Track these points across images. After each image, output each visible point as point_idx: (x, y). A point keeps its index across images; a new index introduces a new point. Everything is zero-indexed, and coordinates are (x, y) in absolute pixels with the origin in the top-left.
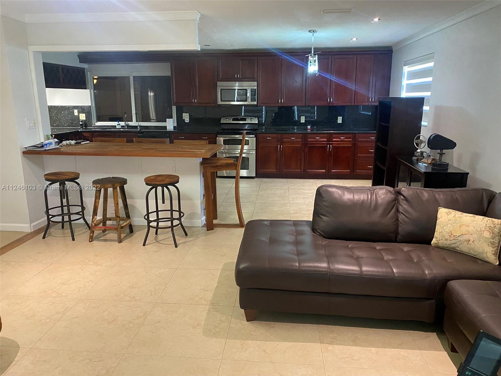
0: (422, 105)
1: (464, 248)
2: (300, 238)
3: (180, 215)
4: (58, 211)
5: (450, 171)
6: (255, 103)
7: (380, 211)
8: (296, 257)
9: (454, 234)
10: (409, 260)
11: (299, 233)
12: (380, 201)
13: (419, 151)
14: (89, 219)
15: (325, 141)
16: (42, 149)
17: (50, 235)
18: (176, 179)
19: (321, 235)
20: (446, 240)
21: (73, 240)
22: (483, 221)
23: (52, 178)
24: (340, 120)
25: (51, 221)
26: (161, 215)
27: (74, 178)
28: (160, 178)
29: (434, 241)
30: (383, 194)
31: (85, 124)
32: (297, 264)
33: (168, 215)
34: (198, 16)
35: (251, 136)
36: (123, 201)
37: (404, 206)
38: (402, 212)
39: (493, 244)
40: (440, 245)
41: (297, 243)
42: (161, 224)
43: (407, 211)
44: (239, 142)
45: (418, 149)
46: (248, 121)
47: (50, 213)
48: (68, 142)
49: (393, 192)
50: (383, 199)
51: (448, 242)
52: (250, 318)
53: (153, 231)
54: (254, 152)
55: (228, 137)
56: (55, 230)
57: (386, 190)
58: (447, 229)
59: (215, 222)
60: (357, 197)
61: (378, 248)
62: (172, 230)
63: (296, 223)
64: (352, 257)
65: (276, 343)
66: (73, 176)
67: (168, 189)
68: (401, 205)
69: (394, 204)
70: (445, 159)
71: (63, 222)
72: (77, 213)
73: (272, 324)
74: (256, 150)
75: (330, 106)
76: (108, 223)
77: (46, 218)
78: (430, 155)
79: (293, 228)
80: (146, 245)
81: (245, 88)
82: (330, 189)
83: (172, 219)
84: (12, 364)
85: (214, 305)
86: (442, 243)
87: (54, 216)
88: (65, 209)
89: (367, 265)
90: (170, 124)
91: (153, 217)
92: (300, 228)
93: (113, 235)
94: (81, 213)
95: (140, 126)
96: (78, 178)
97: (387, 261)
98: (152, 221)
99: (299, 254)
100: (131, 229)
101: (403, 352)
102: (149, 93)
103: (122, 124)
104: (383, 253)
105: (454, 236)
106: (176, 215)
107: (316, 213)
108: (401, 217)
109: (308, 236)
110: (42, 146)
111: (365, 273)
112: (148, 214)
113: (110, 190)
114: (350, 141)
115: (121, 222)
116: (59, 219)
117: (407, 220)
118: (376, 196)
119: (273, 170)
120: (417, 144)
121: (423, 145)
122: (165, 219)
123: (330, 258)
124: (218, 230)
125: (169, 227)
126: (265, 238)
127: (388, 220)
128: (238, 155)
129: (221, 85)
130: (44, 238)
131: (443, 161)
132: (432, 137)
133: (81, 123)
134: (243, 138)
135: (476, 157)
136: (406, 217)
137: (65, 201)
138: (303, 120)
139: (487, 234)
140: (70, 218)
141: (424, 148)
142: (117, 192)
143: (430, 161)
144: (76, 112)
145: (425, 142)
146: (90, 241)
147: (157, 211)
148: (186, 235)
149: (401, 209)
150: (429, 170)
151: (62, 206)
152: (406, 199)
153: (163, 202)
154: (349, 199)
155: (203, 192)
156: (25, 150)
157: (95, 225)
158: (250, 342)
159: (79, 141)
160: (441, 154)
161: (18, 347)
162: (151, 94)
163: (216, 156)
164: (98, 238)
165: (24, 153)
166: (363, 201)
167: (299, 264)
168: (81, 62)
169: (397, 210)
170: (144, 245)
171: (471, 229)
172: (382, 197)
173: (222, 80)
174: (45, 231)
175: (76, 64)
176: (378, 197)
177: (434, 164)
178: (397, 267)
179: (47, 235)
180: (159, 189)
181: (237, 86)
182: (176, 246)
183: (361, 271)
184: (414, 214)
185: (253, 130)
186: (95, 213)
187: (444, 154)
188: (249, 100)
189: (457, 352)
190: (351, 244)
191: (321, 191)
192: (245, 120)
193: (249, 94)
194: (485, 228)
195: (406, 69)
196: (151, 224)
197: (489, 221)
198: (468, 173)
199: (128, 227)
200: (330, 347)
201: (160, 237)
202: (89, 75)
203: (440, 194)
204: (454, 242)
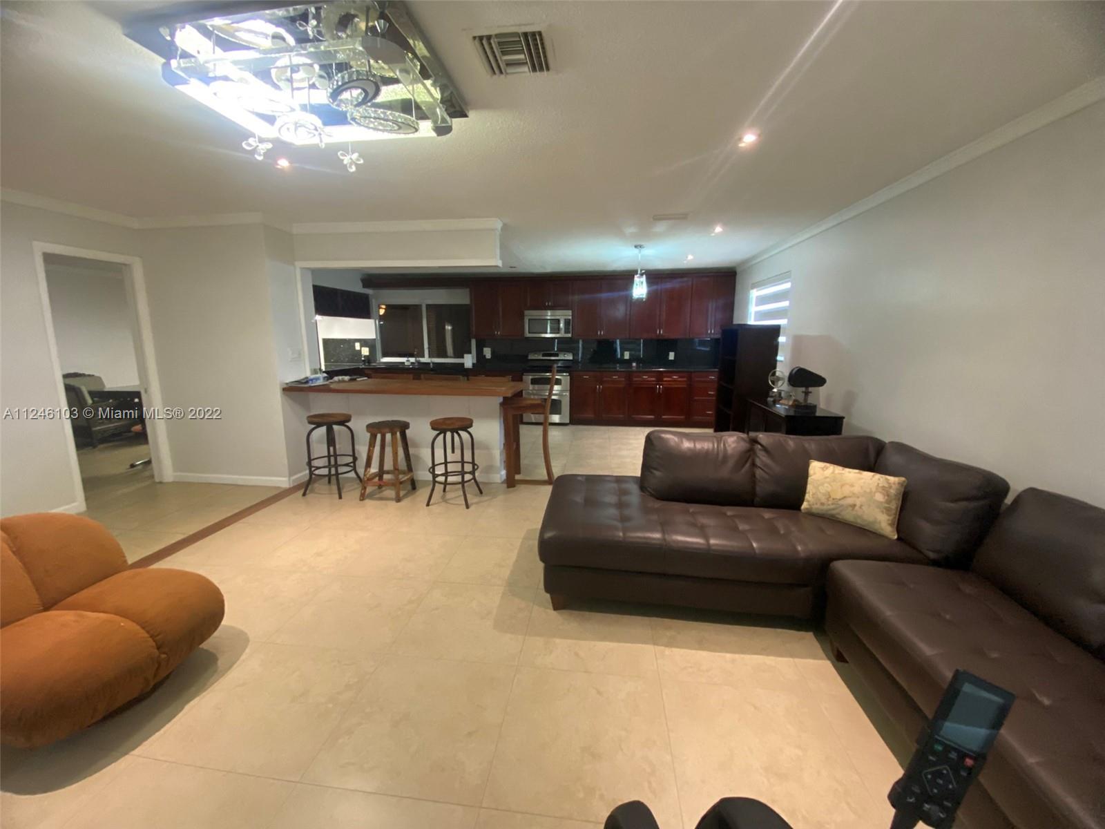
0: (778, 335)
1: (848, 516)
2: (625, 498)
3: (473, 467)
4: (324, 462)
5: (818, 414)
6: (570, 335)
7: (731, 463)
8: (619, 525)
9: (833, 496)
10: (773, 531)
11: (624, 492)
12: (730, 450)
13: (775, 390)
14: (361, 471)
15: (654, 381)
16: (306, 386)
17: (312, 491)
18: (469, 423)
19: (652, 495)
20: (822, 504)
21: (340, 497)
22: (874, 479)
23: (317, 421)
24: (672, 356)
25: (315, 475)
26: (451, 468)
27: (344, 421)
28: (448, 422)
29: (805, 505)
30: (733, 442)
31: (368, 360)
32: (621, 534)
33: (458, 467)
34: (499, 225)
35: (565, 374)
36: (404, 449)
37: (762, 458)
38: (761, 466)
39: (888, 510)
40: (814, 511)
41: (621, 505)
42: (450, 479)
43: (766, 465)
44: (547, 381)
45: (773, 388)
46: (561, 357)
47: (312, 465)
48: (340, 378)
49: (748, 440)
50: (734, 448)
51: (825, 507)
52: (557, 606)
53: (439, 488)
54: (568, 394)
55: (538, 376)
56: (320, 486)
57: (738, 438)
58: (822, 489)
59: (517, 477)
60: (699, 446)
61: (729, 513)
62: (463, 486)
63: (620, 480)
64: (694, 525)
65: (593, 643)
66: (342, 419)
67: (459, 435)
68: (759, 457)
69: (748, 455)
70: (811, 400)
71: (329, 476)
72: (347, 465)
73: (587, 614)
74: (570, 390)
75: (658, 340)
76: (386, 477)
77: (308, 472)
78: (791, 396)
79: (615, 485)
80: (432, 505)
81: (558, 317)
82: (663, 435)
83: (463, 473)
84: (235, 666)
85: (513, 587)
86: (817, 508)
87: (318, 468)
88: (332, 459)
89: (715, 537)
90: (468, 361)
91: (440, 470)
92: (625, 486)
93: (390, 493)
94: (352, 464)
95: (433, 363)
96: (349, 420)
97: (744, 532)
98: (438, 475)
99: (624, 519)
100: (414, 485)
101: (770, 660)
102: (447, 327)
103: (412, 360)
104: (737, 521)
105: (833, 499)
106: (468, 468)
107: (646, 466)
108: (758, 472)
109: (635, 496)
110: (307, 382)
111: (714, 548)
112: (434, 465)
113: (388, 436)
114: (685, 381)
115: (401, 476)
116: (325, 471)
117: (766, 476)
118: (724, 445)
119: (590, 415)
120: (773, 382)
121: (780, 383)
122: (455, 473)
123: (664, 526)
124: (522, 488)
125: (460, 483)
126: (579, 499)
127: (741, 477)
128: (546, 397)
129: (530, 314)
130: (304, 494)
131: (809, 402)
132: (794, 372)
133: (363, 359)
134: (553, 376)
135: (850, 398)
136: (765, 472)
137: (331, 449)
138: (627, 356)
139: (879, 497)
140: (337, 470)
141: (781, 387)
142: (396, 438)
143: (791, 403)
144: (357, 346)
145: (783, 379)
146: (361, 500)
147: (446, 463)
148: (481, 492)
149: (758, 462)
150: (792, 413)
151: (329, 456)
152: (765, 449)
153: (453, 452)
154: (689, 449)
155: (503, 441)
156: (285, 386)
157: (368, 479)
158: (558, 641)
159: (355, 377)
160: (807, 393)
161: (247, 641)
162: (449, 328)
163: (522, 396)
164: (371, 496)
165: (284, 390)
166: (708, 450)
167: (624, 534)
168: (365, 286)
169: (754, 465)
170: (428, 505)
171: (856, 489)
172: (733, 445)
173: (529, 309)
174: (305, 487)
175: (358, 288)
176: (727, 445)
177: (796, 405)
178: (757, 541)
179: (308, 492)
180: (449, 434)
181: (549, 315)
182: (468, 507)
183: (708, 544)
184: (777, 469)
185: (567, 367)
186: (368, 464)
187: (811, 392)
188: (563, 331)
189: (847, 662)
190: (693, 508)
191: (652, 437)
192: (557, 355)
193: (562, 325)
194: (877, 489)
195: (754, 294)
196: (438, 479)
197: (881, 480)
198: (844, 418)
199: (409, 483)
200: (667, 651)
201: (449, 495)
202: (373, 303)
203: (811, 443)
204: (832, 507)
